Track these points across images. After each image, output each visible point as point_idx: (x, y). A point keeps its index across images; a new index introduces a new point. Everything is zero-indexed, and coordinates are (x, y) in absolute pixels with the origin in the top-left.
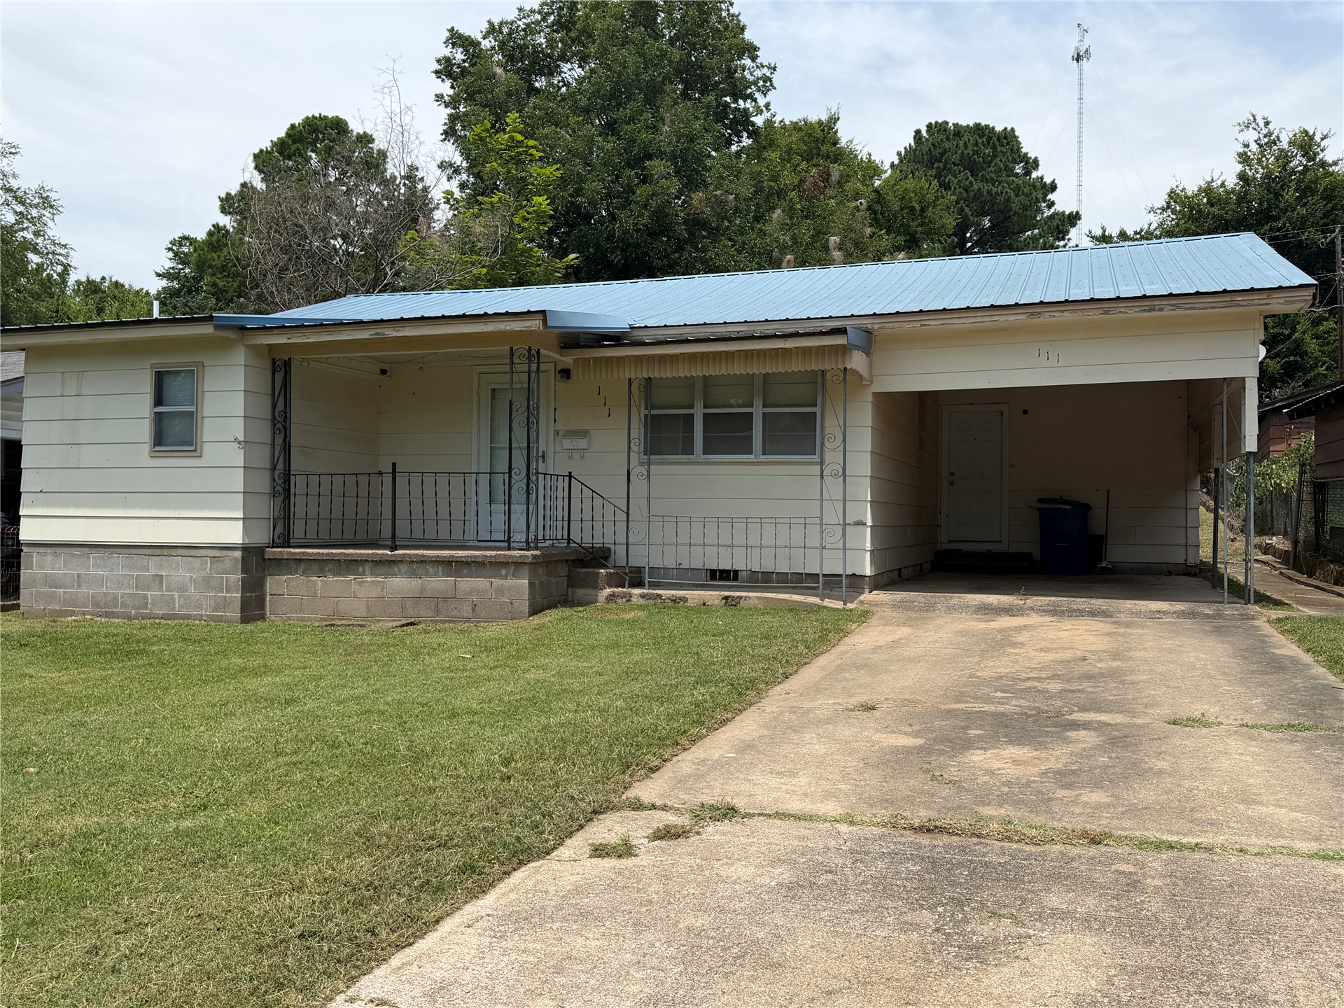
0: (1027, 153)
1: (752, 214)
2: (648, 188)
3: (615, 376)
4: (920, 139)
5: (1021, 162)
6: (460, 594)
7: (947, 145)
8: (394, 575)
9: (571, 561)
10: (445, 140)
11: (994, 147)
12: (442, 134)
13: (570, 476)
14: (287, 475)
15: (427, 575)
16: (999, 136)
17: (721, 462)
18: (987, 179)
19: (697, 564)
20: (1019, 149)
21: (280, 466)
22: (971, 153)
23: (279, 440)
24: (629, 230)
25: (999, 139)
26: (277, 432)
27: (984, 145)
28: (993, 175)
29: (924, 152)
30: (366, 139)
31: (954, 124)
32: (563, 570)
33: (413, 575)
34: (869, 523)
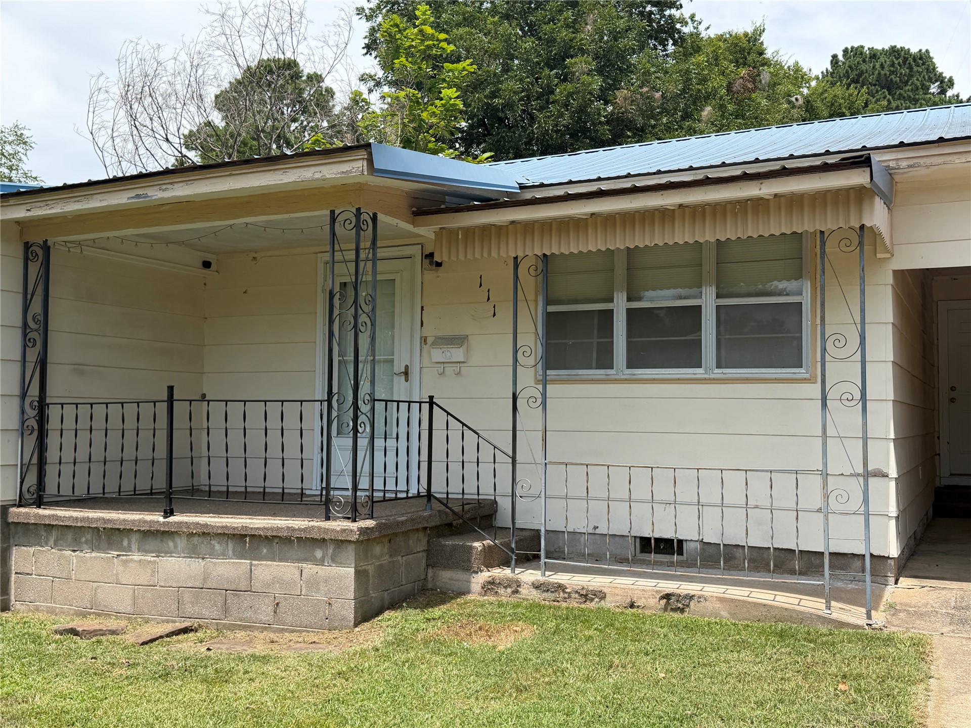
0: (942, 73)
1: (680, 114)
2: (569, 86)
3: (494, 254)
4: (837, 63)
5: (936, 81)
6: (257, 586)
7: (864, 67)
8: (169, 553)
9: (431, 528)
10: (366, 54)
11: (911, 68)
12: (363, 48)
13: (431, 403)
14: (42, 406)
15: (213, 554)
16: (914, 57)
17: (654, 380)
18: (904, 97)
19: (620, 527)
20: (934, 69)
21: (34, 391)
22: (888, 73)
23: (33, 355)
24: (547, 131)
25: (914, 60)
26: (30, 345)
27: (900, 66)
28: (910, 94)
29: (842, 75)
30: (315, 78)
31: (869, 49)
32: (419, 543)
33: (193, 553)
34: (893, 473)
